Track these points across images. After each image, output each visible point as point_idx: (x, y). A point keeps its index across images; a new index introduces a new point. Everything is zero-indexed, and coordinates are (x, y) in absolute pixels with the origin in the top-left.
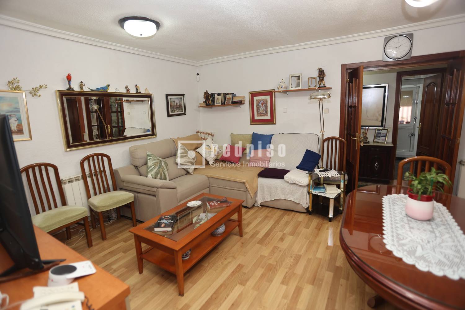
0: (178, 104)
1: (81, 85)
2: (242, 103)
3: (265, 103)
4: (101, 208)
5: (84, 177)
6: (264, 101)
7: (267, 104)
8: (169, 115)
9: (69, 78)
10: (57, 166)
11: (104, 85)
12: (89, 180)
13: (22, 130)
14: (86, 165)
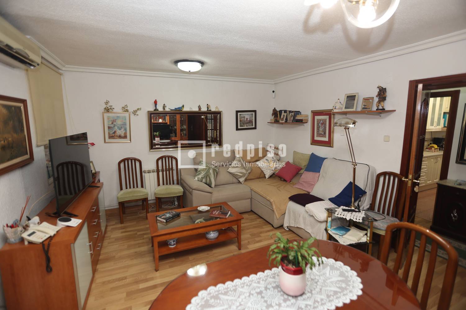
0: (248, 120)
1: (164, 107)
2: (303, 122)
3: (324, 123)
4: (158, 195)
5: (158, 171)
6: (323, 121)
7: (326, 124)
8: (237, 129)
9: (156, 103)
10: (141, 160)
11: (181, 106)
12: (161, 173)
13: (127, 136)
14: (160, 162)
